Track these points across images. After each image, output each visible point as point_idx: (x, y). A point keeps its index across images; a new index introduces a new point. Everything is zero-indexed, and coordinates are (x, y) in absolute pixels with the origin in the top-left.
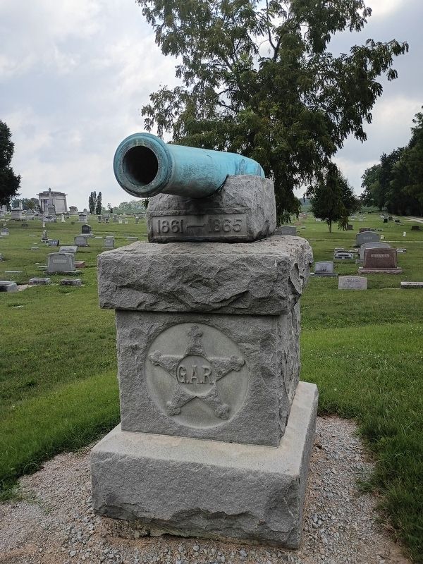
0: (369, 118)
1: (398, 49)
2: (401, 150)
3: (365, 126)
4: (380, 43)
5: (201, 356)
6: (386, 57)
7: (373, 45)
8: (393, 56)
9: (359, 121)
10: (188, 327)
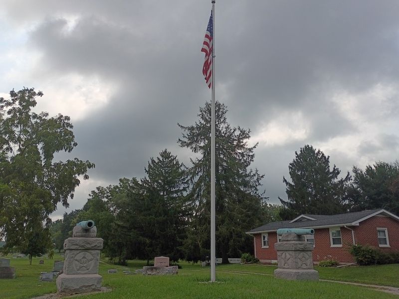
0: (72, 196)
1: (90, 166)
2: (78, 211)
3: (69, 199)
4: (81, 161)
5: (85, 258)
6: (84, 168)
7: (78, 160)
8: (88, 169)
9: (66, 197)
10: (83, 253)
